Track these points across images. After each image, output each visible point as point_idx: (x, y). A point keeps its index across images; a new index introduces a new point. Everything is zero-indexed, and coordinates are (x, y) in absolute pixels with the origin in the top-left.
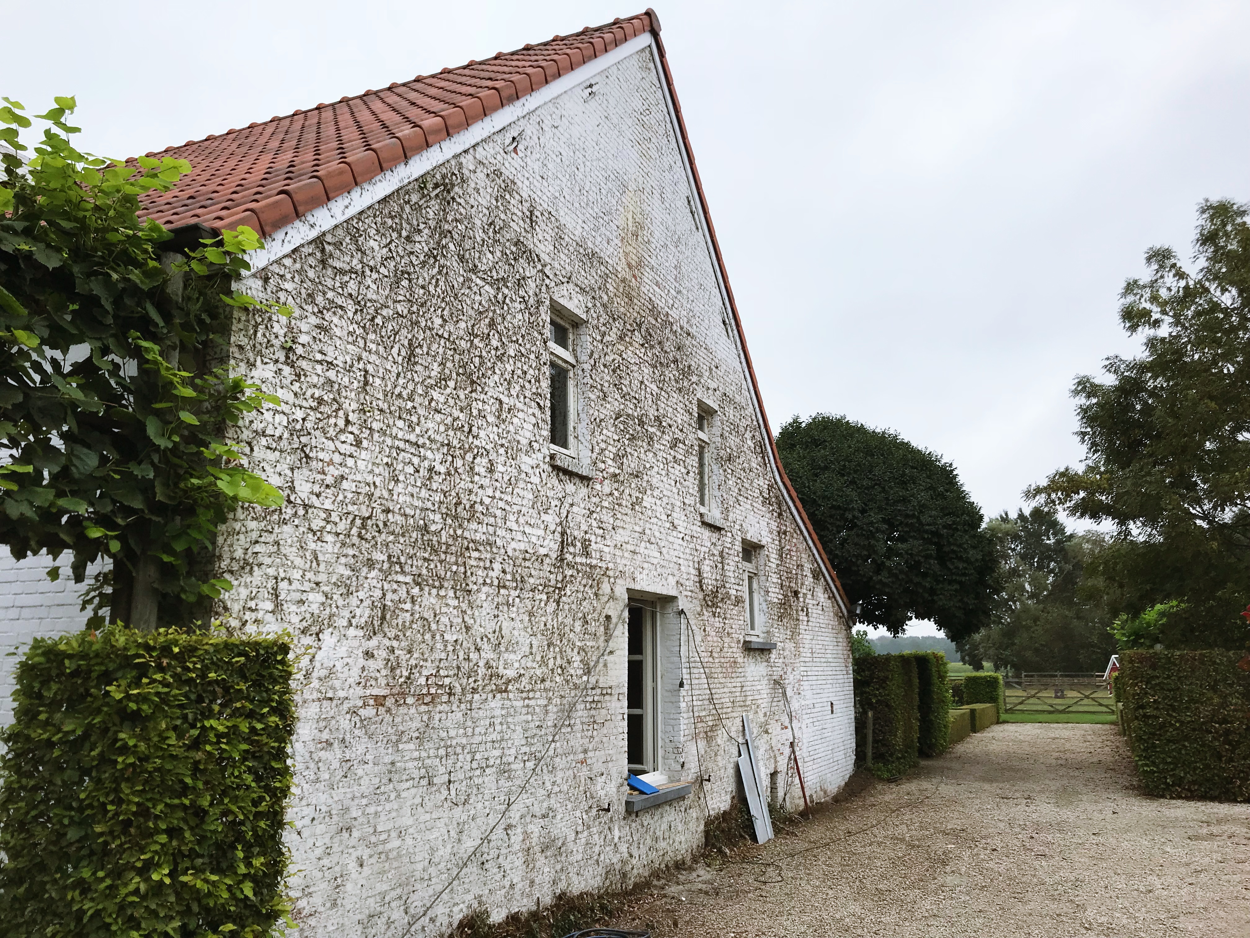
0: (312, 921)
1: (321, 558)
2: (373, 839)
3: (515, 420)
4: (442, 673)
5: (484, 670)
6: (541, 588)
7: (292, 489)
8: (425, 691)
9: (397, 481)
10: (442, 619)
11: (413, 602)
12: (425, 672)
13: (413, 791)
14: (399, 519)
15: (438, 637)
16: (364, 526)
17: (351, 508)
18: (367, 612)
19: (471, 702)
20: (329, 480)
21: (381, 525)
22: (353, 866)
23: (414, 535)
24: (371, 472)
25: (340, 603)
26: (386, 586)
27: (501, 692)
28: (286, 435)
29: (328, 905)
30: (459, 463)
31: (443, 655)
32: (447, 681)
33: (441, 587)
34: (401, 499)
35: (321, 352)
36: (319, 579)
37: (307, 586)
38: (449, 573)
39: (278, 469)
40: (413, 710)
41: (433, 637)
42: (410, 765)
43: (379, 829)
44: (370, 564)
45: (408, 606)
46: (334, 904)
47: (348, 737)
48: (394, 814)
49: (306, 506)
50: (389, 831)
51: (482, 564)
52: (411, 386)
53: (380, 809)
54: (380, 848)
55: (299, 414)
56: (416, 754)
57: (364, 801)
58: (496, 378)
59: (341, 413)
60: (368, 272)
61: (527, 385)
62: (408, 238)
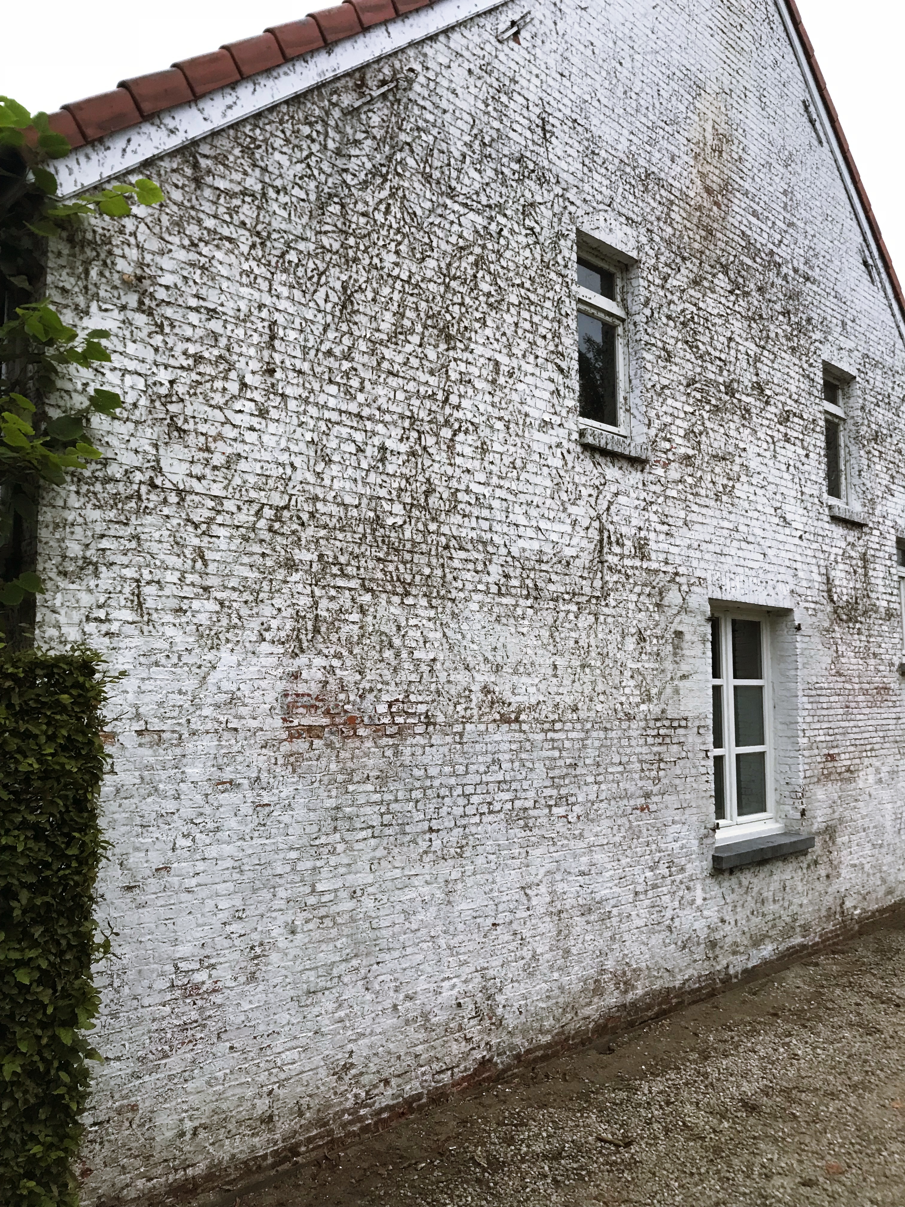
0: (218, 999)
1: (209, 555)
2: (312, 900)
3: (520, 386)
4: (412, 698)
5: (481, 696)
6: (567, 597)
7: (158, 469)
8: (386, 720)
9: (329, 462)
10: (411, 633)
11: (363, 611)
12: (386, 698)
13: (373, 842)
14: (334, 509)
15: (404, 655)
16: (278, 519)
17: (253, 494)
18: (289, 624)
19: (461, 735)
20: (218, 459)
21: (305, 517)
22: (278, 932)
23: (360, 529)
24: (287, 449)
25: (245, 612)
26: (318, 592)
27: (509, 722)
28: (143, 401)
29: (242, 979)
30: (430, 441)
31: (414, 677)
32: (422, 708)
33: (407, 594)
34: (337, 485)
35: (197, 296)
36: (209, 583)
37: (188, 591)
38: (418, 578)
39: (133, 444)
40: (369, 744)
41: (397, 655)
42: (368, 810)
43: (319, 887)
44: (291, 565)
45: (355, 617)
46: (252, 978)
47: (264, 776)
48: (342, 870)
49: (180, 492)
50: (336, 890)
51: (471, 566)
52: (347, 341)
53: (319, 864)
54: (323, 912)
55: (164, 376)
56: (376, 797)
57: (294, 855)
58: (488, 332)
59: (233, 375)
60: (271, 193)
61: (540, 342)
62: (338, 153)
